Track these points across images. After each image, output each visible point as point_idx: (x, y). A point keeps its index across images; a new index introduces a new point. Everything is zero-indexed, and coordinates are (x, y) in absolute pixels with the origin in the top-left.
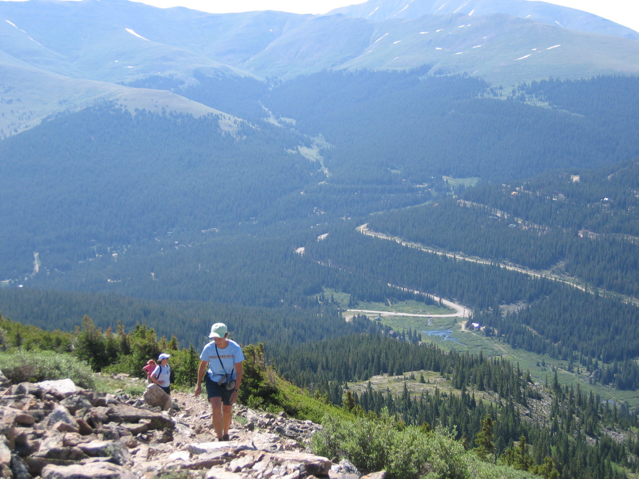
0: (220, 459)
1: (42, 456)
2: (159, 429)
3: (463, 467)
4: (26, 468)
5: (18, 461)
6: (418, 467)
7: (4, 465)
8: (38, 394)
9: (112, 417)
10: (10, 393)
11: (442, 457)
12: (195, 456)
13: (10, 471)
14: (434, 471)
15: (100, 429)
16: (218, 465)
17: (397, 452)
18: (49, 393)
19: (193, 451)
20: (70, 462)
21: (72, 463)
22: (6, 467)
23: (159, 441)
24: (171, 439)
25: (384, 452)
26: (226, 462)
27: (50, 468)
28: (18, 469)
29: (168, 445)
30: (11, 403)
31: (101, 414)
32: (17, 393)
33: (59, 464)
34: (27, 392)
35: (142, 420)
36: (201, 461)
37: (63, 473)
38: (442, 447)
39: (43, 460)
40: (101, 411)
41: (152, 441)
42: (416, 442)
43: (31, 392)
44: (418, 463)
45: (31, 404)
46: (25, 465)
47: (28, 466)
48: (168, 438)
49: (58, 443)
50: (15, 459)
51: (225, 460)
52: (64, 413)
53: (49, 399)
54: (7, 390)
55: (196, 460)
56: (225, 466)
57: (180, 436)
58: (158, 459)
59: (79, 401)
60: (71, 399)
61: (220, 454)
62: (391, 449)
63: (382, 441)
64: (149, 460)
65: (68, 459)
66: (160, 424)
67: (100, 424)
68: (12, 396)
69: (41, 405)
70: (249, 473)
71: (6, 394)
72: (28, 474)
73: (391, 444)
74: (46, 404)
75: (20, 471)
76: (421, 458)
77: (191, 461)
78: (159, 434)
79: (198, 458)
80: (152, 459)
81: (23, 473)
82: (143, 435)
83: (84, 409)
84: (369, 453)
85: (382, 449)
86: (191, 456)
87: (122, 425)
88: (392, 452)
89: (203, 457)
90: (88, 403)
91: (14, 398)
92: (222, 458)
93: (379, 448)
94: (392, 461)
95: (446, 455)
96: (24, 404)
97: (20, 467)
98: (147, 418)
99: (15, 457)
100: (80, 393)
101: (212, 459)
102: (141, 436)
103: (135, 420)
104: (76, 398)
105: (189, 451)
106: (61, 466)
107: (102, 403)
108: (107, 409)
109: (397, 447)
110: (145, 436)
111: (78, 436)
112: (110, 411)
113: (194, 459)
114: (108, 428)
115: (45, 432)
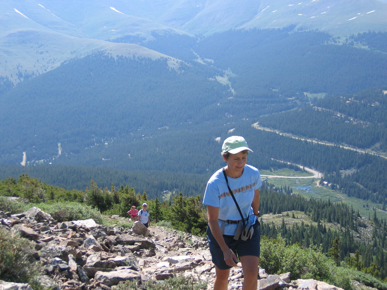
0: (189, 266)
1: (91, 266)
2: (146, 248)
3: (327, 269)
4: (86, 274)
5: (81, 270)
6: (300, 270)
7: (73, 272)
8: (74, 228)
9: (119, 242)
10: (58, 228)
11: (314, 264)
12: (173, 265)
13: (77, 275)
14: (310, 272)
15: (113, 249)
16: (189, 270)
17: (287, 261)
18: (81, 227)
19: (171, 262)
20: (110, 269)
21: (111, 271)
22: (75, 273)
23: (147, 256)
24: (154, 254)
25: (278, 260)
26: (193, 268)
27: (99, 273)
28: (81, 274)
29: (153, 258)
30: (60, 234)
31: (113, 240)
32: (61, 228)
33: (104, 271)
34: (67, 228)
35: (136, 243)
36: (178, 268)
37: (108, 277)
38: (313, 257)
39: (94, 269)
40: (112, 238)
41: (143, 256)
42: (298, 254)
43: (70, 227)
44: (299, 267)
45: (72, 235)
46: (85, 272)
47: (87, 273)
48: (153, 254)
49: (97, 258)
50: (79, 269)
51: (192, 267)
52: (93, 240)
53: (82, 232)
54: (55, 226)
55: (174, 267)
56: (193, 270)
57: (159, 252)
58: (150, 266)
59: (99, 232)
60: (94, 231)
61: (188, 263)
62: (283, 259)
63: (277, 254)
64: (145, 267)
65: (108, 268)
66: (147, 245)
67: (113, 246)
68: (60, 230)
69: (78, 235)
70: (210, 274)
71: (55, 229)
72: (87, 277)
73: (283, 256)
74: (80, 234)
75: (83, 275)
76: (301, 264)
77: (171, 268)
78: (147, 251)
79: (175, 266)
80: (147, 267)
81: (84, 277)
82: (137, 252)
83: (102, 237)
84: (270, 261)
85: (277, 259)
86: (170, 265)
87: (125, 246)
88: (284, 260)
89: (178, 265)
90: (104, 233)
91: (61, 231)
92: (190, 266)
93: (276, 258)
94: (284, 266)
95: (316, 262)
96: (68, 234)
97: (83, 273)
98: (139, 242)
99: (79, 267)
100: (99, 227)
101: (184, 266)
102: (136, 253)
103: (132, 243)
104: (97, 230)
105: (169, 262)
106: (105, 272)
107: (112, 233)
108: (116, 237)
109: (286, 258)
110: (138, 253)
111: (106, 254)
112: (118, 238)
113: (173, 267)
114: (117, 248)
115: (87, 252)
